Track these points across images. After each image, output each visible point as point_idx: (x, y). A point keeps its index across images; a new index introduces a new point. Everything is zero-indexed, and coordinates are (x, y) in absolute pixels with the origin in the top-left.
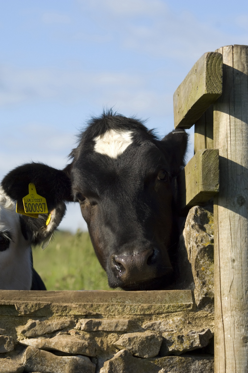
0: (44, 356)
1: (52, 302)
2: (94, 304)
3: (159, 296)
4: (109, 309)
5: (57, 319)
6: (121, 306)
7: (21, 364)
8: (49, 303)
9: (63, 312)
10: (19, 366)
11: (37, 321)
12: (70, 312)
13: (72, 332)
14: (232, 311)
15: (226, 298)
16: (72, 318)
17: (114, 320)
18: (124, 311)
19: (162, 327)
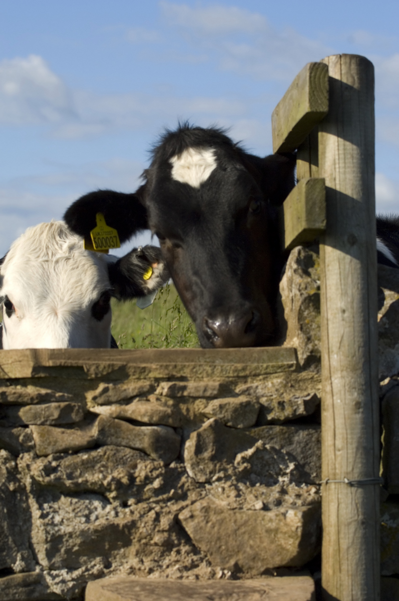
0: (118, 427)
1: (128, 362)
2: (179, 364)
3: (255, 355)
4: (196, 370)
5: (134, 382)
6: (210, 366)
7: (92, 437)
8: (125, 363)
9: (141, 374)
10: (90, 439)
11: (111, 385)
12: (149, 375)
13: (152, 397)
14: (342, 371)
15: (335, 356)
17: (202, 384)
18: (213, 372)
19: (260, 391)
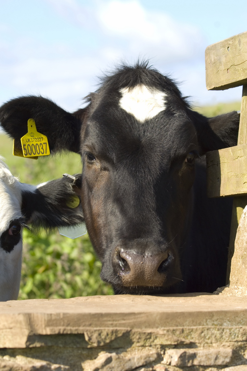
1: (132, 327)
2: (186, 329)
4: (204, 335)
5: (138, 350)
6: (218, 330)
8: (129, 329)
9: (147, 341)
11: (114, 355)
12: (156, 341)
13: (159, 367)
16: (158, 348)
17: (212, 351)
18: (222, 337)
